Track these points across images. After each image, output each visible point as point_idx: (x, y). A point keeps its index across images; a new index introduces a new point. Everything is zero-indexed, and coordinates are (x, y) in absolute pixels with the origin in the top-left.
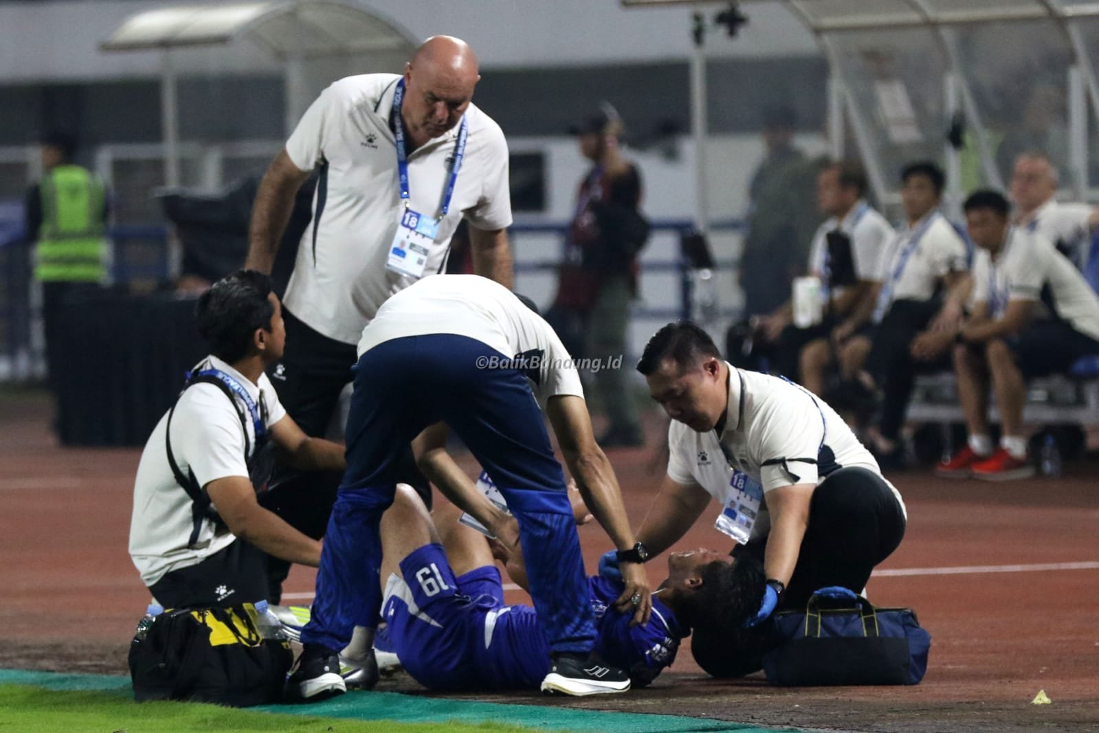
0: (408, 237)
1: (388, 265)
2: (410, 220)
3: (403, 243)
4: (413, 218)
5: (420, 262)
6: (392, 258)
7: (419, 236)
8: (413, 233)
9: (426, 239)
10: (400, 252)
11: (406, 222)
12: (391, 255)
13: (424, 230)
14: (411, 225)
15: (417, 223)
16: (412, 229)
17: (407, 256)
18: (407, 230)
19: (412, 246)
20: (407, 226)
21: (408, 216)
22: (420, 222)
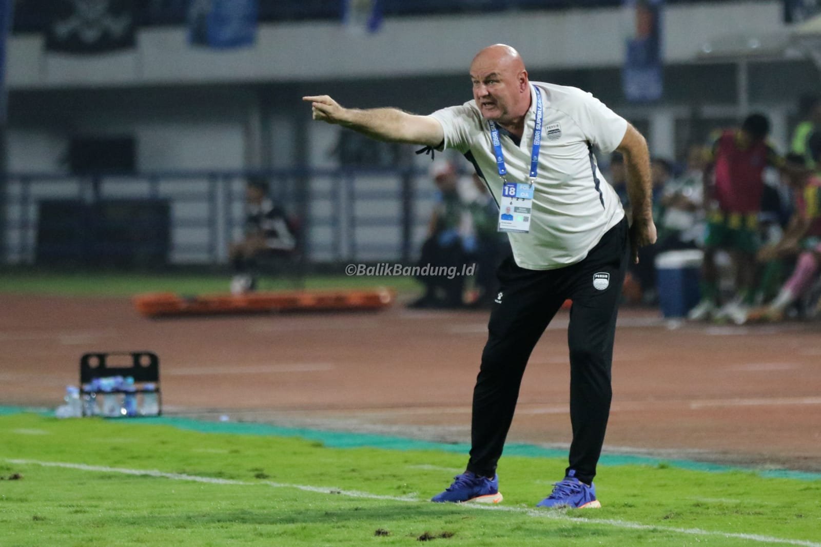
0: (511, 203)
1: (500, 229)
2: (509, 190)
3: (508, 209)
4: (511, 189)
5: (526, 219)
6: (502, 223)
7: (520, 201)
8: (514, 200)
9: (525, 201)
10: (508, 217)
11: (507, 193)
12: (501, 221)
13: (522, 195)
14: (510, 194)
15: (516, 191)
16: (512, 197)
17: (514, 218)
18: (509, 199)
19: (516, 209)
20: (509, 196)
21: (507, 188)
22: (517, 190)
